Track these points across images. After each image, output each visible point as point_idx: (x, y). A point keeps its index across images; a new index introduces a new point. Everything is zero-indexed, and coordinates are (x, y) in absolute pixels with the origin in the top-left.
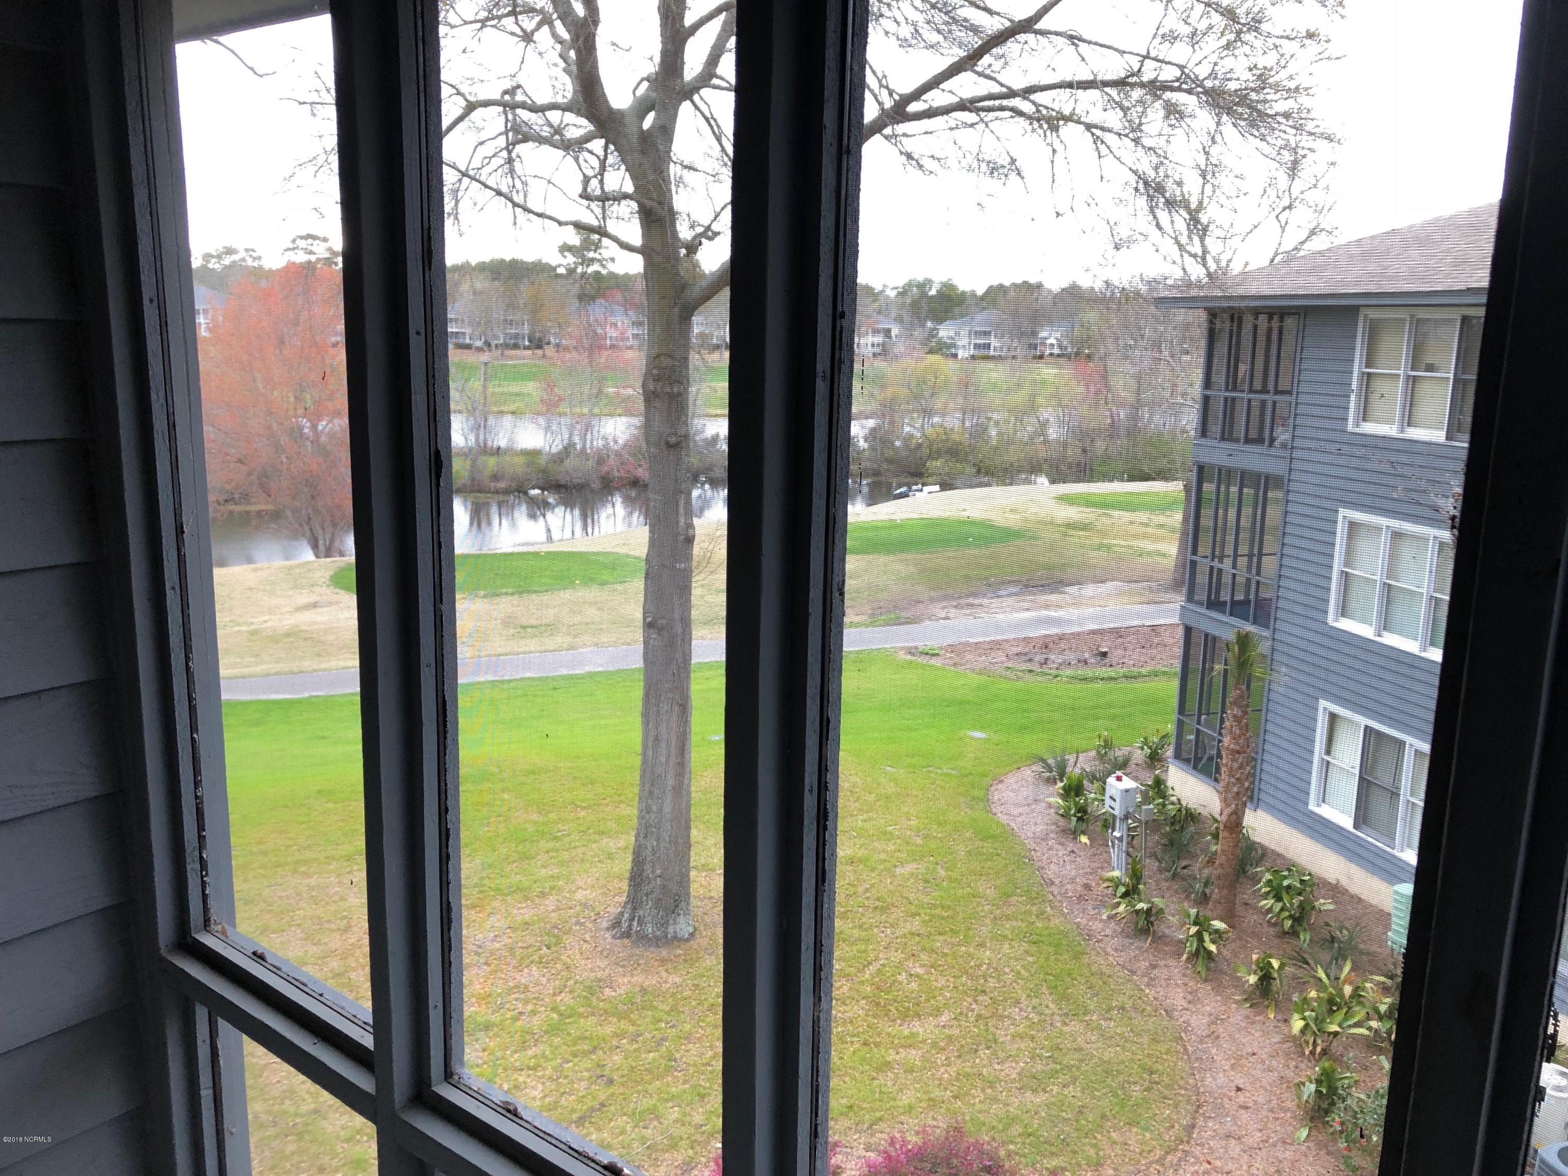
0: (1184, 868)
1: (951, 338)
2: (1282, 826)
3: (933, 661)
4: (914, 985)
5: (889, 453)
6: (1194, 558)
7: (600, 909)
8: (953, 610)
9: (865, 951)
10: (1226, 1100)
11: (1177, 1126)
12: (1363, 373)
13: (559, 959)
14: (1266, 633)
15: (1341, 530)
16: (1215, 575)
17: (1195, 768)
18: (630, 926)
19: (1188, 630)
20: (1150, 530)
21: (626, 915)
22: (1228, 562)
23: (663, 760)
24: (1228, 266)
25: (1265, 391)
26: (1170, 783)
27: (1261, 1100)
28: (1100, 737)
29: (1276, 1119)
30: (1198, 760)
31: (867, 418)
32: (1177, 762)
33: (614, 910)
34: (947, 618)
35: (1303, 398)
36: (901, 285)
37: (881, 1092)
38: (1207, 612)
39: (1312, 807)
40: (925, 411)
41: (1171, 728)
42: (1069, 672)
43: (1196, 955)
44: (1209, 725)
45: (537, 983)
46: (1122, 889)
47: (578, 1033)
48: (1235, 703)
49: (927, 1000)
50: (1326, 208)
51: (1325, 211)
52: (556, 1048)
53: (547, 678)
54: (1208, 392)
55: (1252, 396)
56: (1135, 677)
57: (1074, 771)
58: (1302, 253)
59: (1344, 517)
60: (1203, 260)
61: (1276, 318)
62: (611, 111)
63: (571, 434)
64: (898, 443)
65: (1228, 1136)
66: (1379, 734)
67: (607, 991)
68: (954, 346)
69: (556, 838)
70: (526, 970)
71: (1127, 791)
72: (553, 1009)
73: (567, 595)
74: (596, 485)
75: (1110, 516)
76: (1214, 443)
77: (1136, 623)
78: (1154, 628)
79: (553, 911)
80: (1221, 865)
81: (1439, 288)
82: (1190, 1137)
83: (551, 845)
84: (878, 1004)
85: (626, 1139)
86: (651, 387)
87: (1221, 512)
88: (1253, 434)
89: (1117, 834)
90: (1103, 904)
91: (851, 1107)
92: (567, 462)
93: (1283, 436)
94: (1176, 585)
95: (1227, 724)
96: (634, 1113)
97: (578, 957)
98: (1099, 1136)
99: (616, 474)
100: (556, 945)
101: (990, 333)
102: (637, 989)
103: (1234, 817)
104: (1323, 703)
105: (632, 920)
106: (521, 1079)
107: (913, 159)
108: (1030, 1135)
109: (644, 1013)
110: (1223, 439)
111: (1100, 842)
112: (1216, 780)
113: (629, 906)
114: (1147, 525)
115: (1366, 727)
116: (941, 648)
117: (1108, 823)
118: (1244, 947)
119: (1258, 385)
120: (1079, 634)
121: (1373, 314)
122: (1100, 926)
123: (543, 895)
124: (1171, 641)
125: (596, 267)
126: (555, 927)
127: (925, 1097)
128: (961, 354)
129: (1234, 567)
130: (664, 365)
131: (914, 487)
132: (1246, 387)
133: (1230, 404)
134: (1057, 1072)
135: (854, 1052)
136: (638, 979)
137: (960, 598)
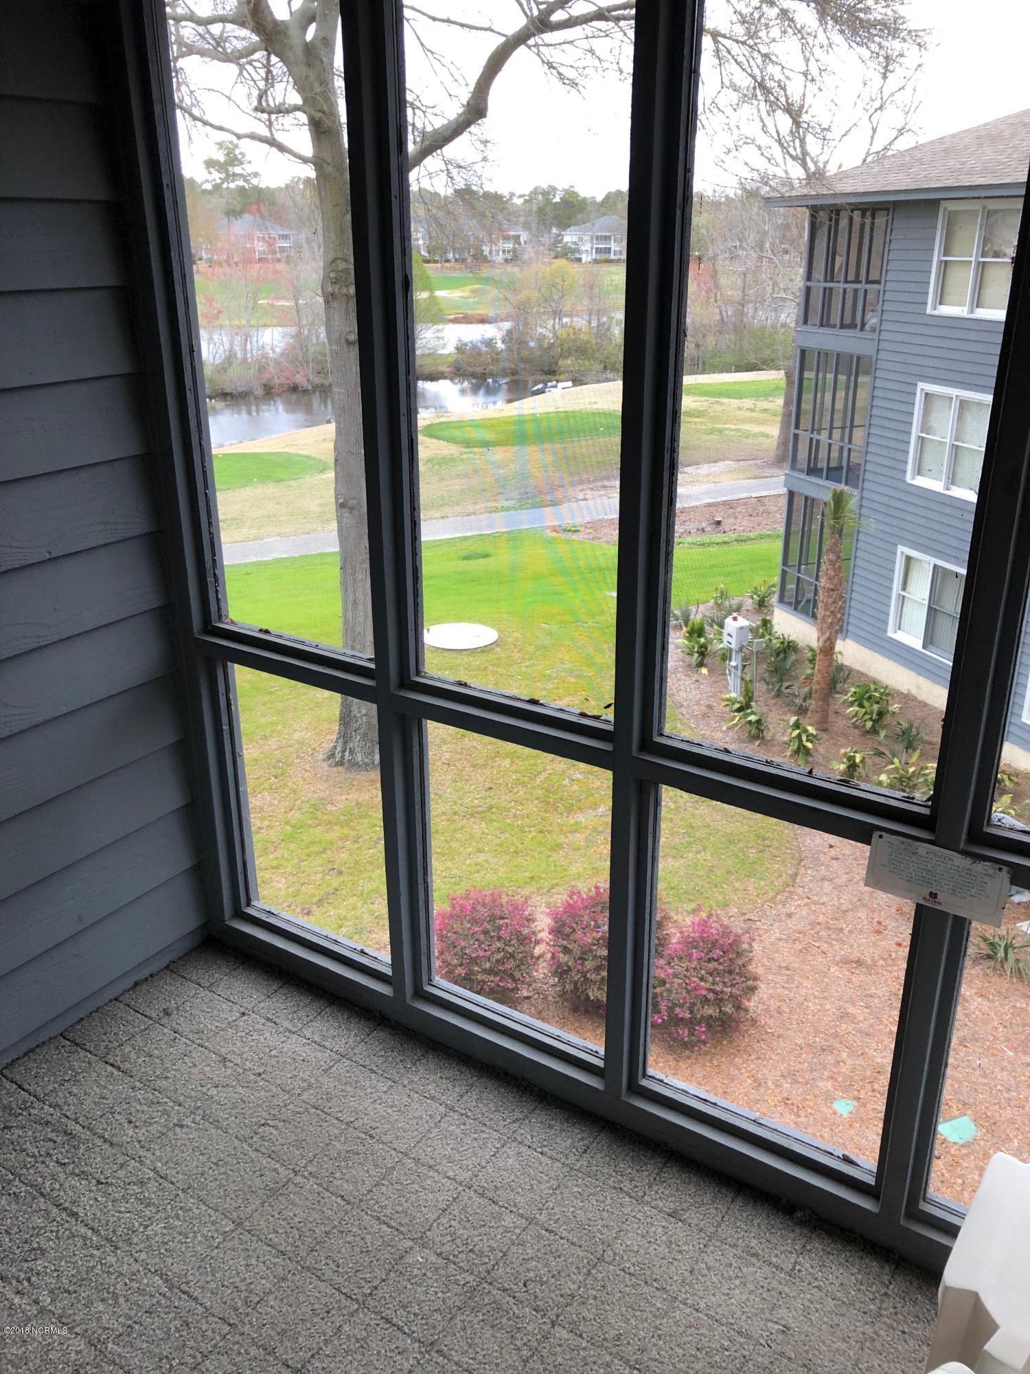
0: (787, 688)
1: (575, 243)
2: (866, 650)
3: (575, 537)
4: (575, 787)
5: (525, 353)
6: (797, 431)
7: (316, 745)
8: (589, 492)
9: (534, 765)
10: (822, 855)
11: (784, 875)
12: (941, 261)
13: (285, 785)
14: (856, 492)
15: (919, 399)
16: (814, 446)
17: (796, 609)
18: (343, 757)
19: (791, 494)
20: (754, 414)
21: (339, 749)
22: (825, 434)
23: (362, 620)
24: (825, 167)
25: (857, 281)
26: (774, 622)
27: (847, 852)
28: (716, 590)
29: (859, 865)
30: (797, 602)
31: (502, 320)
32: (780, 605)
33: (328, 746)
34: (585, 499)
35: (890, 286)
36: (527, 193)
37: (555, 866)
38: (807, 478)
39: (890, 634)
40: (555, 313)
41: (776, 579)
42: (689, 539)
43: (797, 752)
44: (808, 573)
45: (271, 805)
46: (737, 706)
47: (310, 840)
48: (830, 550)
49: (587, 798)
50: (913, 109)
51: (911, 112)
52: (293, 851)
53: (239, 565)
54: (809, 284)
55: (846, 286)
56: (744, 541)
57: (696, 618)
58: (890, 153)
59: (922, 389)
60: (802, 160)
61: (868, 214)
62: (276, 24)
63: (232, 345)
64: (532, 344)
65: (823, 879)
66: (945, 571)
67: (329, 807)
68: (578, 251)
69: (270, 693)
70: (259, 796)
71: (741, 628)
72: (286, 823)
73: (248, 492)
74: (259, 392)
75: (722, 404)
76: (815, 329)
77: (745, 495)
78: (760, 499)
79: (276, 749)
80: (817, 681)
81: (1007, 180)
82: (794, 881)
83: (268, 698)
84: (548, 803)
85: (358, 913)
86: (330, 289)
87: (819, 395)
88: (847, 321)
89: (733, 663)
90: (723, 719)
91: (533, 878)
92: (231, 371)
93: (872, 320)
94: (779, 461)
95: (823, 567)
96: (362, 894)
97: (302, 783)
98: (725, 886)
99: (277, 381)
100: (282, 775)
101: (610, 237)
102: (354, 803)
103: (829, 642)
104: (901, 549)
105: (344, 751)
106: (267, 876)
107: (554, 68)
108: (672, 889)
109: (361, 821)
110: (822, 325)
111: (719, 673)
112: (814, 616)
113: (340, 741)
114: (752, 410)
115: (935, 566)
116: (581, 526)
117: (726, 656)
118: (836, 744)
119: (851, 277)
120: (697, 507)
121: (952, 206)
122: (721, 735)
123: (265, 737)
124: (775, 509)
125: (241, 183)
126: (280, 761)
127: (589, 867)
128: (585, 258)
129: (830, 438)
130: (340, 268)
131: (549, 384)
132: (842, 279)
133: (828, 293)
134: (691, 843)
135: (532, 839)
136: (353, 796)
137: (595, 481)
